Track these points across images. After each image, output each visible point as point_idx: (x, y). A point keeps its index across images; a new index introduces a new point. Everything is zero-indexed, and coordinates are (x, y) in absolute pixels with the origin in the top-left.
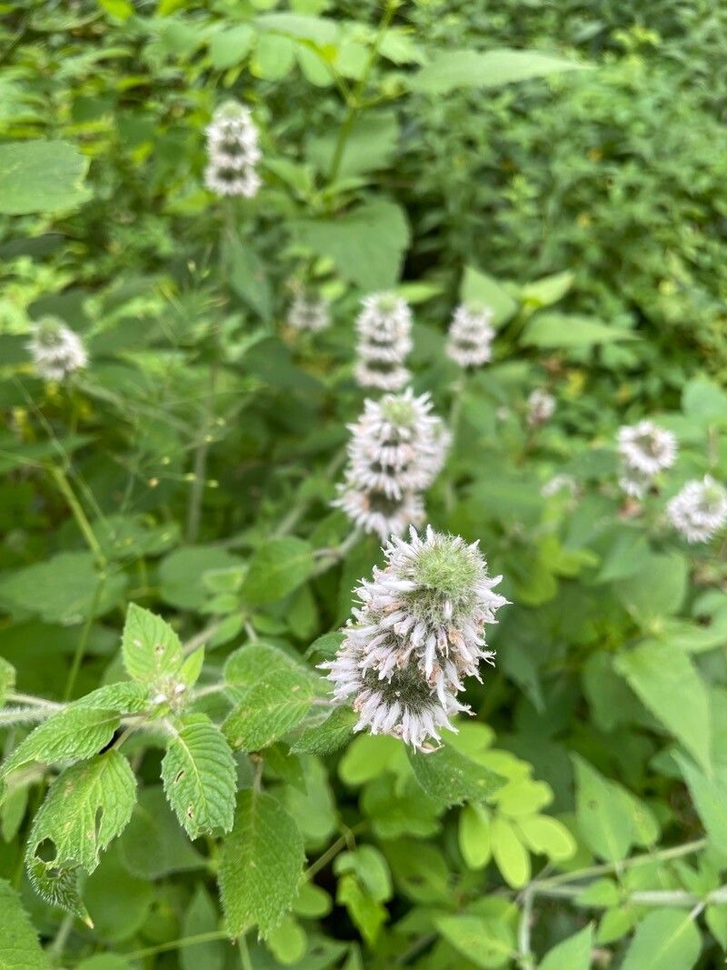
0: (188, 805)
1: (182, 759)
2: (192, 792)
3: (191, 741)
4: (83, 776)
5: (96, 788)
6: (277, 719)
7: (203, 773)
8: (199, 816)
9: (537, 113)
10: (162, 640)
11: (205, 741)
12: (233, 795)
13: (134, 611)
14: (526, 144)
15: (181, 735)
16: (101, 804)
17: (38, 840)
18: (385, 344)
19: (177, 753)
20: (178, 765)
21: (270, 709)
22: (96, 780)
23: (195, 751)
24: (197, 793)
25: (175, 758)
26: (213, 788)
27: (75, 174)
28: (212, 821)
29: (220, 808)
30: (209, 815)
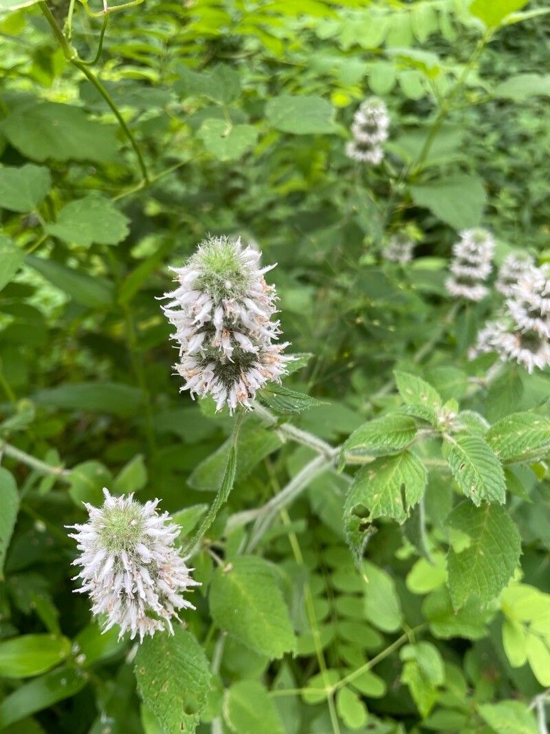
0: (471, 485)
1: (462, 458)
2: (472, 478)
3: (468, 447)
4: (383, 467)
5: (397, 472)
6: (528, 439)
7: (479, 468)
8: (480, 492)
9: (514, 149)
10: (425, 392)
11: (477, 448)
12: (503, 482)
13: (398, 374)
14: (506, 170)
15: (459, 443)
16: (403, 482)
17: (352, 505)
18: (474, 265)
19: (458, 453)
20: (460, 461)
21: (520, 433)
22: (397, 467)
23: (471, 454)
24: (477, 479)
25: (457, 456)
26: (488, 477)
27: (329, 115)
28: (490, 496)
29: (495, 490)
30: (487, 493)
